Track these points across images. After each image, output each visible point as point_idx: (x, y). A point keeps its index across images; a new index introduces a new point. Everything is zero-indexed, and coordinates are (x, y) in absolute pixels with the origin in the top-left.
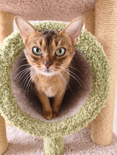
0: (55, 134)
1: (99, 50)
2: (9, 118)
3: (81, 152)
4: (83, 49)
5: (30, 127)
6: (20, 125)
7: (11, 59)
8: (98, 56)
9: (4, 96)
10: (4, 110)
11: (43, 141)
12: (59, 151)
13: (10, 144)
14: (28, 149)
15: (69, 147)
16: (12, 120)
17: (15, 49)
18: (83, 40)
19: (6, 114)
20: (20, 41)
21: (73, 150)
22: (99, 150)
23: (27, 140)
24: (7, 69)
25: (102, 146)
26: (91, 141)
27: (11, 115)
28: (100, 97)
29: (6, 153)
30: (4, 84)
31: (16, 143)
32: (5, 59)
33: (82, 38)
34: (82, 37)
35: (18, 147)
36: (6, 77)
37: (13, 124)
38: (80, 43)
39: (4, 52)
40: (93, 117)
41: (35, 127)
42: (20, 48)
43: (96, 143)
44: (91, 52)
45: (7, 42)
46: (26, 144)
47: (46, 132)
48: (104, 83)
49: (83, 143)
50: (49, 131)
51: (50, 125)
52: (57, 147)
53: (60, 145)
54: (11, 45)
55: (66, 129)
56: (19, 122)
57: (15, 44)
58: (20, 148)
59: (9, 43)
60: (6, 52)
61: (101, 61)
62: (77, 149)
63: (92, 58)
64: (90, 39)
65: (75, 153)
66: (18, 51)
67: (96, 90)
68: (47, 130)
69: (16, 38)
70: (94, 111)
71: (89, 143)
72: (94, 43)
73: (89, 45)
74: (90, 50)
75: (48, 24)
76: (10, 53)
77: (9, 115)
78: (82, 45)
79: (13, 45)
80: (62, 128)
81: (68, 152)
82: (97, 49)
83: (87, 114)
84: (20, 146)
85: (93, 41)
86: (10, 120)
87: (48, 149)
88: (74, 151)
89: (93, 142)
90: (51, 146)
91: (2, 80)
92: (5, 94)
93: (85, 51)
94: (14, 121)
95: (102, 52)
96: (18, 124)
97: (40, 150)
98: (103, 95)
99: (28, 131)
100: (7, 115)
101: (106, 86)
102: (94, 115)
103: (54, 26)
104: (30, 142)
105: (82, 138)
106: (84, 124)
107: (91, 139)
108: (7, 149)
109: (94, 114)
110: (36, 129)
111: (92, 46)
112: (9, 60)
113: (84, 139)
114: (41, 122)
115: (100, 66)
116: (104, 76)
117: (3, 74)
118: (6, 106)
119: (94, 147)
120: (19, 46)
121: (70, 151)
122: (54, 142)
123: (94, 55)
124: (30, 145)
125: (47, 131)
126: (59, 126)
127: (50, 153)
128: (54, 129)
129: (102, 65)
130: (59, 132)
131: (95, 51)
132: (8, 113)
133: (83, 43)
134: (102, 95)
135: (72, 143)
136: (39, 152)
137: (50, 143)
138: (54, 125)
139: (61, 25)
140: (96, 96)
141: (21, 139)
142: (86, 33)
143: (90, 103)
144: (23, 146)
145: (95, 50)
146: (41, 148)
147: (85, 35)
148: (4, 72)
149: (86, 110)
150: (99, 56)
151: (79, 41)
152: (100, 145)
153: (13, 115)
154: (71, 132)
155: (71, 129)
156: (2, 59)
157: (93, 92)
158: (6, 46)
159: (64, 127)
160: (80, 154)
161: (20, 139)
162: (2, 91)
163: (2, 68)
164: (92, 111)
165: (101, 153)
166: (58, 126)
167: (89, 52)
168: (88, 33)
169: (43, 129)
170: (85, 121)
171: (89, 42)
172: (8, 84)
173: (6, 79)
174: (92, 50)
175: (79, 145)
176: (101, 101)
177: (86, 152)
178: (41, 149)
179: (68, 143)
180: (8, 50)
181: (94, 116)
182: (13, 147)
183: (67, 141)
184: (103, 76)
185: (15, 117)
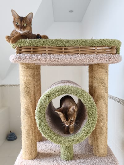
2: (44, 133)
3: (85, 159)
9: (42, 122)
10: (42, 129)
12: (70, 157)
17: (49, 99)
19: (43, 131)
20: (51, 95)
28: (91, 124)
32: (44, 104)
44: (85, 100)
47: (62, 142)
48: (93, 116)
50: (64, 141)
52: (69, 154)
53: (71, 153)
54: (47, 97)
55: (74, 140)
57: (49, 97)
60: (44, 100)
61: (91, 105)
63: (86, 103)
65: (80, 159)
69: (49, 94)
70: (88, 131)
71: (91, 155)
73: (84, 97)
76: (46, 101)
87: (63, 155)
90: (65, 153)
101: (94, 118)
105: (87, 152)
107: (93, 153)
111: (86, 98)
118: (43, 127)
122: (67, 151)
126: (70, 139)
127: (64, 158)
128: (67, 140)
129: (91, 107)
131: (87, 100)
137: (65, 151)
138: (67, 138)
148: (43, 110)
150: (90, 102)
154: (76, 142)
156: (42, 104)
158: (44, 98)
159: (72, 140)
162: (41, 119)
165: (98, 160)
169: (61, 140)
170: (84, 137)
173: (43, 113)
176: (92, 126)
177: (88, 159)
178: (59, 156)
181: (89, 134)
184: (92, 113)
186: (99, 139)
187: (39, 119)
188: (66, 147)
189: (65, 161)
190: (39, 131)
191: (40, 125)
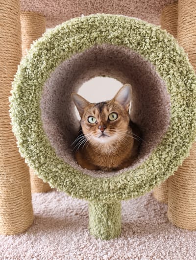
0: (106, 197)
1: (181, 59)
2: (37, 166)
3: (150, 236)
4: (155, 57)
5: (68, 183)
6: (53, 179)
7: (42, 74)
8: (178, 69)
9: (29, 131)
10: (30, 152)
11: (88, 217)
12: (113, 231)
13: (38, 217)
14: (64, 226)
15: (129, 228)
16: (41, 170)
17: (47, 57)
18: (155, 42)
19: (32, 160)
20: (56, 45)
21: (136, 233)
22: (181, 235)
23: (64, 214)
24: (35, 90)
25: (187, 231)
26: (167, 222)
27: (40, 162)
28: (181, 138)
29: (31, 228)
30: (30, 112)
31: (46, 217)
32: (32, 74)
33: (153, 40)
34: (152, 38)
35: (50, 222)
36: (34, 102)
37: (43, 176)
38: (149, 47)
39: (31, 63)
40: (170, 171)
41: (76, 184)
42: (55, 57)
43: (176, 226)
44: (167, 62)
45: (36, 47)
46: (61, 219)
47: (92, 191)
48: (188, 115)
49: (153, 224)
50: (97, 191)
51: (99, 180)
52: (110, 223)
53: (116, 221)
54: (42, 52)
55: (125, 189)
56: (51, 174)
57: (48, 50)
58: (52, 224)
59: (38, 48)
60: (34, 63)
61: (185, 77)
62: (143, 232)
63: (169, 72)
64: (166, 40)
65: (139, 237)
66: (52, 61)
67: (175, 126)
68: (95, 188)
69: (50, 40)
70: (171, 161)
71: (165, 224)
72: (172, 47)
73: (165, 50)
74: (165, 58)
75: (98, 18)
76: (40, 65)
77: (36, 162)
78: (152, 51)
79: (45, 52)
80: (119, 187)
81: (128, 234)
82: (178, 57)
83: (159, 166)
84: (52, 221)
85: (171, 44)
86: (38, 170)
87: (96, 226)
88: (137, 235)
89: (171, 223)
90: (100, 221)
91: (28, 106)
92: (31, 128)
93: (158, 60)
94: (43, 171)
95: (186, 62)
96: (50, 177)
97: (83, 229)
98: (187, 136)
99: (64, 188)
100: (34, 161)
101: (192, 120)
102: (172, 168)
103: (107, 20)
104: (67, 216)
105: (152, 216)
106: (154, 183)
107: (168, 219)
108: (33, 223)
109: (171, 166)
110: (77, 186)
111: (169, 53)
112: (38, 76)
113: (155, 218)
114: (85, 176)
115: (183, 87)
116: (190, 103)
117: (29, 97)
118: (32, 147)
119: (172, 231)
120: (54, 53)
121: (131, 233)
122: (105, 216)
123: (172, 67)
124: (67, 220)
125: (95, 191)
126: (114, 184)
127: (98, 232)
128: (105, 188)
129: (186, 85)
130: (113, 193)
131: (174, 61)
132: (36, 159)
133: (154, 47)
134: (185, 136)
135: (134, 223)
136: (81, 231)
137: (99, 216)
138: (106, 182)
139: (119, 20)
140: (175, 136)
141: (54, 212)
142: (159, 32)
143: (166, 148)
144: (57, 222)
145: (174, 58)
146: (84, 226)
147: (158, 35)
148: (31, 94)
149: (158, 159)
150: (181, 69)
151: (147, 44)
152: (183, 229)
153: (42, 162)
154: (132, 194)
155: (132, 189)
156: (29, 73)
157: (171, 130)
158: (34, 54)
159: (121, 186)
160: (148, 238)
161: (52, 212)
162: (27, 124)
163: (28, 87)
164: (169, 161)
165: (184, 240)
166: (112, 183)
167: (164, 62)
168: (162, 31)
169: (88, 187)
170: (156, 178)
171: (164, 46)
172: (37, 113)
173: (33, 104)
174: (170, 59)
175: (148, 225)
176: (183, 145)
177: (158, 237)
178: (85, 228)
179: (128, 221)
180: (38, 60)
181: (172, 170)
182: (41, 222)
183: (127, 220)
184: (187, 104)
185: (46, 165)
186: (189, 187)
187: (22, 121)
188: (103, 206)
189: (99, 240)
190: (23, 159)
191: (25, 142)
